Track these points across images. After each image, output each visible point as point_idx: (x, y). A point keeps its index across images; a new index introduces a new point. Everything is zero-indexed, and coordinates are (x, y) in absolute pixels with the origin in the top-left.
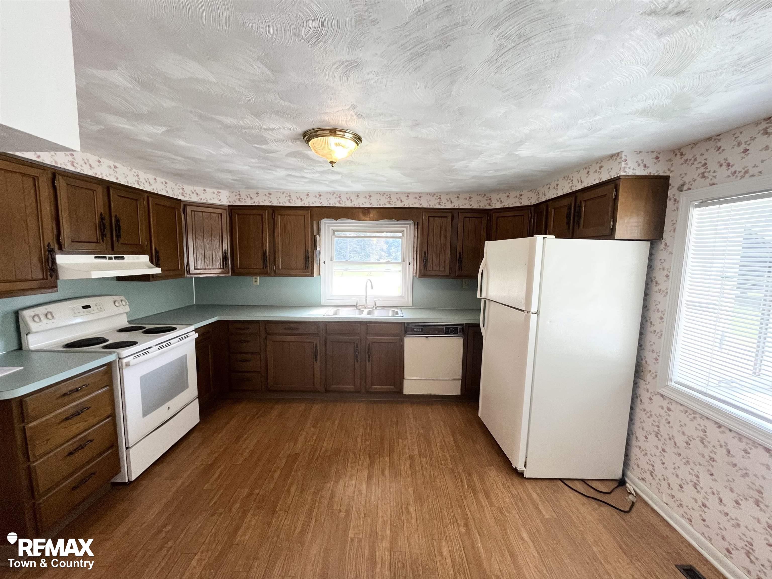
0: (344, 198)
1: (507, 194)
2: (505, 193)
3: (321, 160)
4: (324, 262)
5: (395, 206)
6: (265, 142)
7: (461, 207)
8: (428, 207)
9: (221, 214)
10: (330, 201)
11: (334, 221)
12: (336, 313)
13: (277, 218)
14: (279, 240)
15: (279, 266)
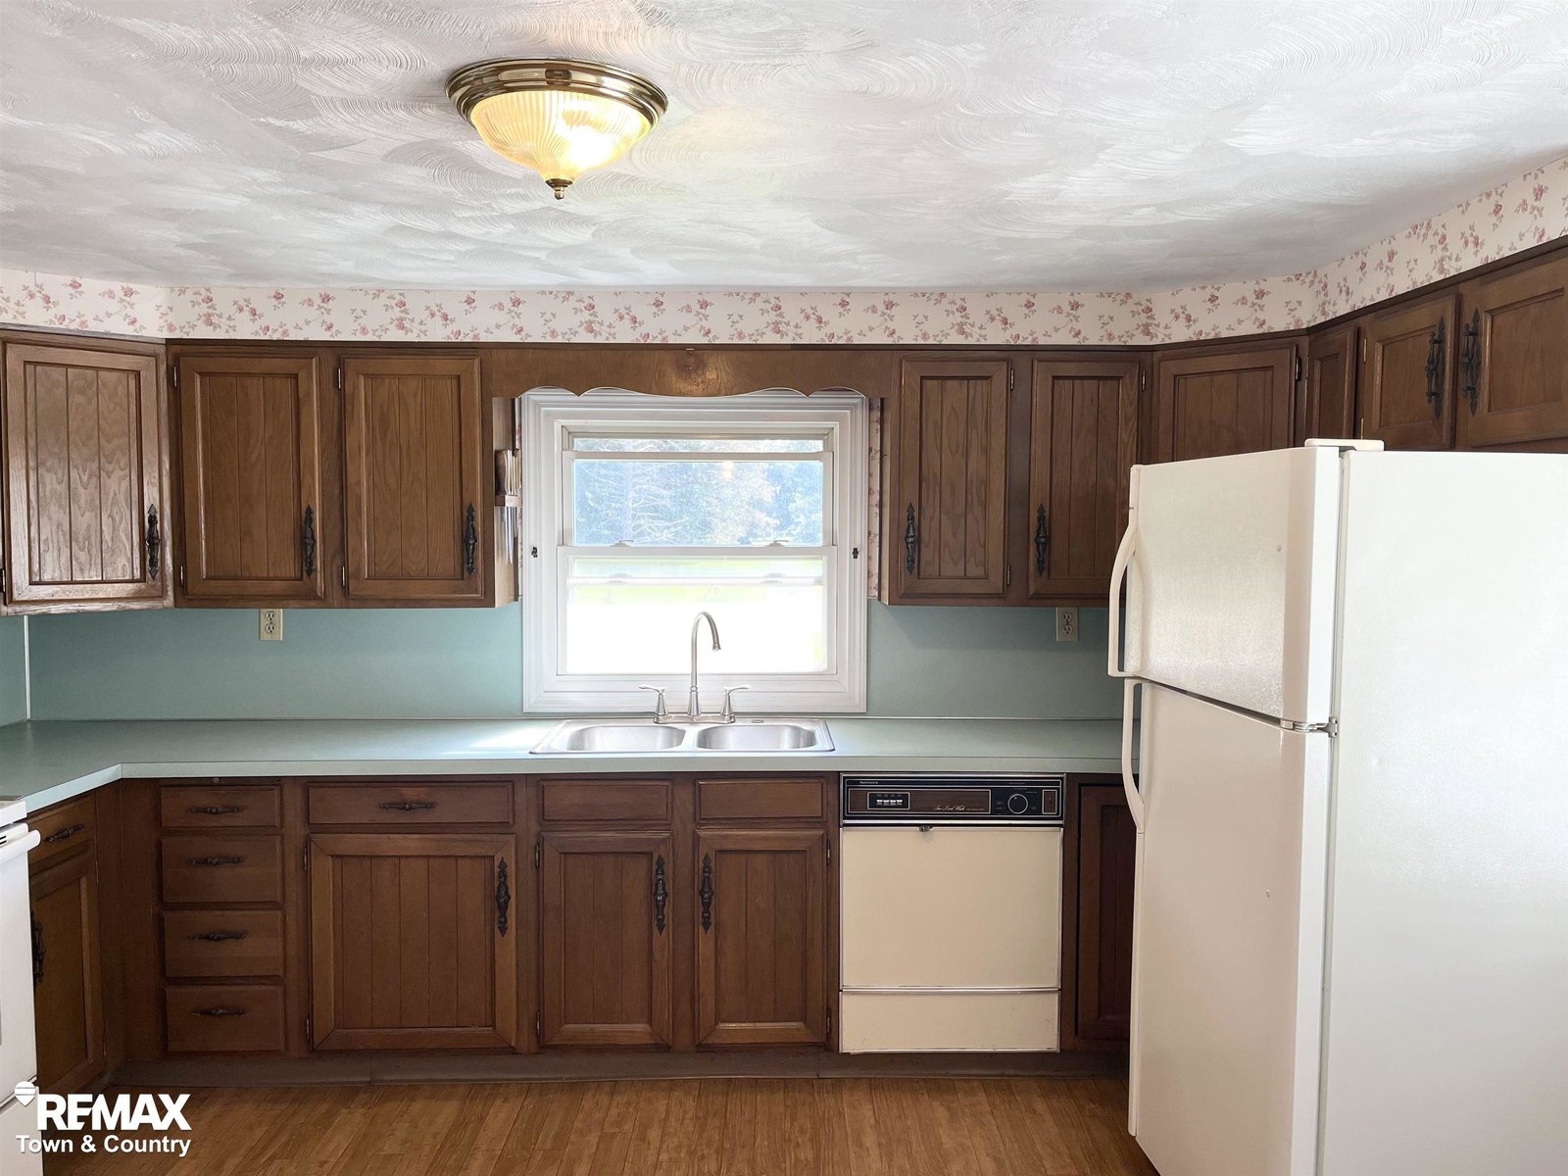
0: (605, 313)
1: (1209, 291)
2: (1204, 288)
3: (518, 174)
4: (535, 552)
5: (799, 341)
6: (305, 106)
7: (1042, 341)
8: (921, 341)
9: (138, 374)
10: (553, 325)
11: (570, 397)
12: (578, 742)
13: (356, 387)
14: (360, 472)
15: (359, 569)
